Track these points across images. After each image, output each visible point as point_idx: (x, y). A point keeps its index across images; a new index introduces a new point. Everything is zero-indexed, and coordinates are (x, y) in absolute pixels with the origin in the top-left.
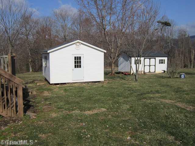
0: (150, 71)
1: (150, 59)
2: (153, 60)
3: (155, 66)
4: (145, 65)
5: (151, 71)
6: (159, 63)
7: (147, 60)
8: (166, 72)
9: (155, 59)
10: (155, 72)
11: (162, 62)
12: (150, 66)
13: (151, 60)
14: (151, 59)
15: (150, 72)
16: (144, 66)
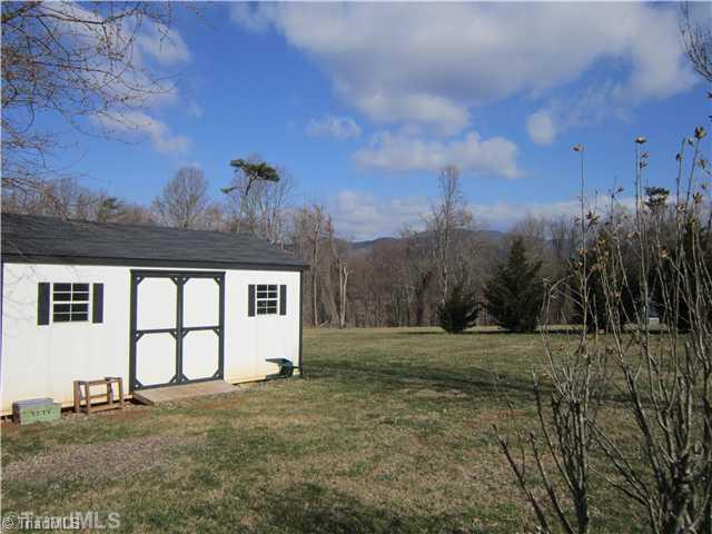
0: (185, 372)
1: (180, 279)
2: (200, 291)
3: (220, 330)
4: (140, 327)
5: (189, 373)
6: (251, 313)
7: (158, 291)
8: (296, 372)
9: (220, 279)
10: (220, 375)
11: (264, 301)
12: (179, 332)
13: (192, 285)
14: (192, 281)
15: (179, 378)
16: (135, 335)
